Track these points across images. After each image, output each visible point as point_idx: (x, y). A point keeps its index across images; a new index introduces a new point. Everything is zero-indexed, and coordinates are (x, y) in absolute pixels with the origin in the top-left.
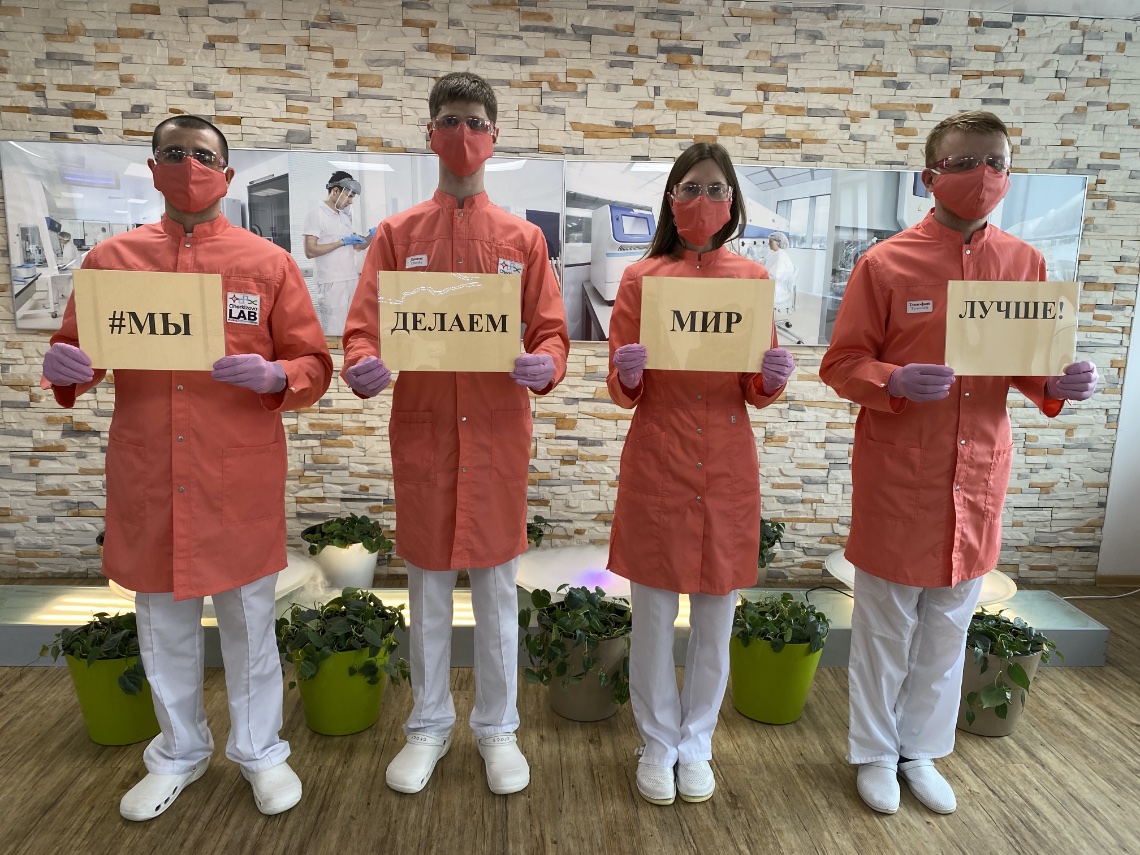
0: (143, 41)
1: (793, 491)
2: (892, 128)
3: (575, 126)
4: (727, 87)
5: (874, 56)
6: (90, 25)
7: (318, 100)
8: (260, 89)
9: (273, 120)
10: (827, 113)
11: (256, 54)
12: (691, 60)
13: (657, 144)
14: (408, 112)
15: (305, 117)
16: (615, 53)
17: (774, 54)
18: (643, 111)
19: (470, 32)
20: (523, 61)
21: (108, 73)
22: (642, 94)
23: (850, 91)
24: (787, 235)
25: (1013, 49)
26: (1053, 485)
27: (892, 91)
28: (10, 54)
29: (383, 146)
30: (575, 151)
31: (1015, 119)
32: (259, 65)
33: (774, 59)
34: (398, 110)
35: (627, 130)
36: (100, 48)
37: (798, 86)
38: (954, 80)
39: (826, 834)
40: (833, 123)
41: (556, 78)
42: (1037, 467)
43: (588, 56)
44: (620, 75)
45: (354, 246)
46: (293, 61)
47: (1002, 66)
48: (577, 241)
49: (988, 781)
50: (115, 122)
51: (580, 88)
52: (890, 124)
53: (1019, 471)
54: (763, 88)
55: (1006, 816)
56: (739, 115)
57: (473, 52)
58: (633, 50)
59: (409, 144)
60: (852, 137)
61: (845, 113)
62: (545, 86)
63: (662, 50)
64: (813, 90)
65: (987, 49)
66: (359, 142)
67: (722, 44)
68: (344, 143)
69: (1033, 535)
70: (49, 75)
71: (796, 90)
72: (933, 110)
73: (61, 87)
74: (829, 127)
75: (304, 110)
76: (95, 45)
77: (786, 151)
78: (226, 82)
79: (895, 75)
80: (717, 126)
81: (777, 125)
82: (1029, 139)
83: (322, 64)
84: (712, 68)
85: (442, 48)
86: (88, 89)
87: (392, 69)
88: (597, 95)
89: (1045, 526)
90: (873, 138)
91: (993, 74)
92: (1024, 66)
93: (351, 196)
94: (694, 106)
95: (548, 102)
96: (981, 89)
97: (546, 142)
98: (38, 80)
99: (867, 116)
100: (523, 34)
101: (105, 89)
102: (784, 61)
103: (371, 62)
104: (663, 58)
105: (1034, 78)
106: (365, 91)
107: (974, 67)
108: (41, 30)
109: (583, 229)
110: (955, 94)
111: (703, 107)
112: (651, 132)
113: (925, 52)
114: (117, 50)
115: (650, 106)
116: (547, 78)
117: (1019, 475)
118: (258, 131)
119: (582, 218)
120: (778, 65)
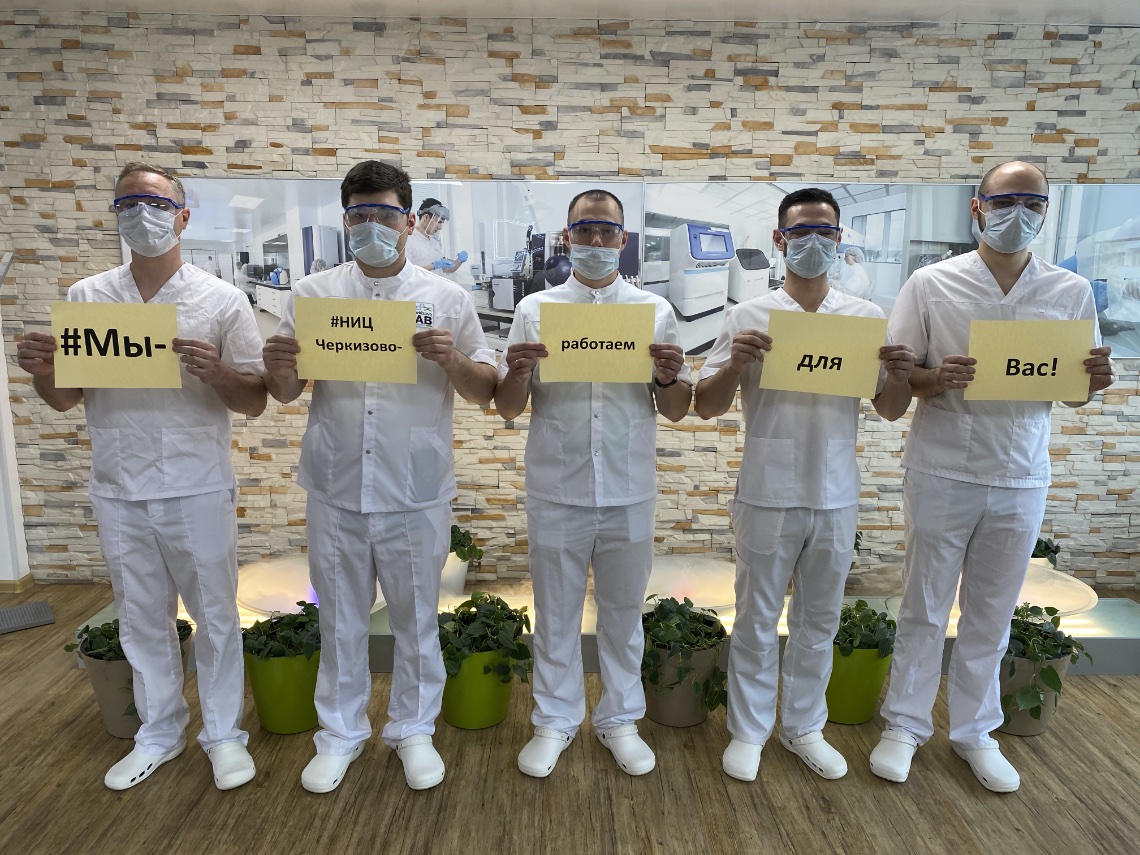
0: (245, 80)
1: (870, 499)
2: (967, 142)
3: (654, 149)
4: (802, 106)
5: (949, 72)
6: (196, 66)
7: (408, 131)
8: (355, 122)
9: (366, 150)
10: (902, 129)
11: (350, 89)
12: (767, 82)
13: (733, 164)
14: (494, 140)
15: (396, 147)
16: (693, 77)
17: (849, 73)
18: (720, 132)
19: (552, 61)
20: (604, 87)
21: (214, 111)
22: (720, 115)
23: (924, 107)
24: (862, 249)
25: (1088, 61)
26: (1131, 491)
27: (966, 106)
28: (123, 95)
29: (468, 173)
30: (653, 173)
31: (1091, 130)
32: (353, 99)
33: (849, 78)
34: (484, 138)
35: (705, 151)
36: (206, 88)
37: (873, 104)
38: (1030, 93)
39: (919, 839)
40: (908, 139)
41: (636, 104)
42: (1114, 474)
43: (666, 80)
44: (699, 98)
45: (444, 270)
46: (384, 94)
47: (1078, 78)
48: (656, 260)
49: (1075, 789)
50: (221, 158)
51: (659, 112)
52: (965, 138)
53: (1097, 478)
54: (838, 106)
55: (1094, 825)
56: (815, 133)
57: (555, 79)
58: (710, 74)
59: (495, 171)
60: (926, 153)
61: (919, 129)
62: (625, 111)
63: (738, 72)
64: (887, 107)
65: (1063, 61)
66: (447, 170)
67: (798, 65)
68: (433, 171)
69: (1110, 542)
70: (160, 115)
71: (870, 108)
72: (1009, 123)
73: (171, 126)
74: (904, 144)
75: (396, 141)
76: (202, 85)
77: (861, 168)
78: (323, 116)
79: (970, 89)
80: (793, 145)
81: (852, 142)
82: (1107, 150)
83: (411, 97)
84: (788, 89)
85: (525, 78)
86: (195, 127)
87: (479, 99)
88: (675, 118)
89: (1123, 533)
90: (948, 153)
91: (1069, 86)
92: (1098, 77)
93: (440, 222)
94: (769, 125)
95: (629, 126)
96: (1056, 101)
97: (626, 165)
98: (149, 119)
99: (942, 131)
100: (604, 61)
101: (210, 126)
102: (859, 79)
103: (459, 93)
104: (739, 80)
105: (1112, 89)
106: (452, 120)
107: (1049, 79)
108: (151, 72)
109: (661, 249)
110: (1031, 107)
111: (779, 126)
112: (728, 152)
113: (1000, 67)
114: (222, 89)
115: (727, 127)
116: (627, 104)
117: (1096, 482)
119: (660, 237)
120: (853, 84)
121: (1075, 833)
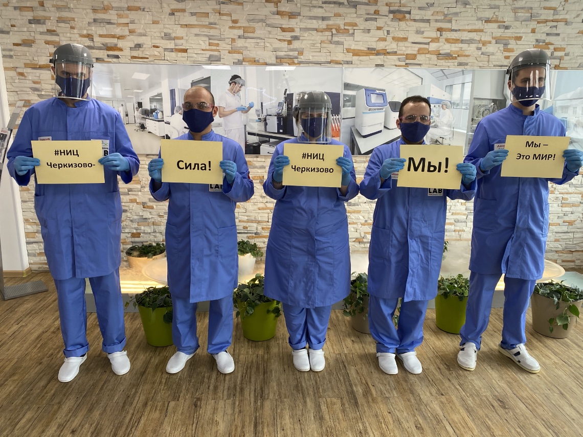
0: (140, 12)
1: (450, 226)
2: (502, 49)
3: (348, 50)
4: (422, 30)
5: (494, 13)
6: (114, 5)
7: (224, 40)
8: (196, 35)
9: (203, 50)
10: (470, 41)
11: (194, 18)
12: (405, 17)
13: (387, 58)
14: (268, 45)
15: (218, 48)
16: (368, 14)
17: (446, 13)
18: (381, 42)
19: (298, 5)
20: (323, 19)
21: (123, 28)
22: (380, 34)
23: (481, 31)
24: (450, 102)
25: (562, 8)
26: (574, 221)
27: (502, 30)
28: (76, 19)
29: (255, 62)
30: (348, 63)
31: (562, 43)
32: (196, 23)
33: (446, 15)
34: (263, 44)
35: (373, 52)
36: (119, 16)
37: (457, 29)
38: (533, 24)
39: (494, 381)
40: (473, 46)
41: (339, 27)
42: (567, 213)
43: (355, 15)
44: (372, 25)
45: (242, 111)
46: (212, 21)
47: (557, 17)
48: (349, 107)
49: (562, 358)
50: (127, 52)
51: (351, 31)
52: (501, 46)
53: (559, 215)
54: (440, 30)
55: (573, 373)
56: (428, 44)
57: (299, 14)
58: (376, 12)
59: (268, 61)
60: (482, 54)
61: (480, 41)
62: (334, 31)
63: (391, 12)
64: (464, 30)
65: (550, 8)
66: (244, 60)
67: (420, 8)
68: (236, 61)
69: (564, 246)
70: (96, 30)
71: (456, 31)
72: (523, 39)
73: (101, 36)
74: (471, 49)
75: (218, 45)
76: (117, 14)
77: (450, 61)
78: (180, 32)
79: (504, 22)
80: (417, 49)
81: (447, 48)
82: (569, 53)
83: (226, 22)
84: (415, 20)
85: (284, 13)
86: (113, 36)
87: (260, 24)
88: (358, 35)
89: (570, 241)
90: (493, 54)
91: (552, 21)
92: (567, 17)
93: (240, 87)
94: (405, 39)
95: (335, 39)
96: (547, 29)
97: (334, 58)
98: (90, 32)
99: (490, 42)
100: (324, 5)
101: (122, 36)
102: (450, 16)
103: (249, 21)
104: (391, 16)
105: (572, 23)
106: (246, 35)
107: (543, 17)
108: (91, 7)
109: (352, 101)
110: (533, 31)
111: (410, 40)
112: (385, 53)
113: (520, 11)
114: (127, 17)
115: (384, 40)
116: (335, 27)
117: (558, 217)
118: (195, 55)
119: (351, 95)
120: (447, 18)
121: (565, 377)
